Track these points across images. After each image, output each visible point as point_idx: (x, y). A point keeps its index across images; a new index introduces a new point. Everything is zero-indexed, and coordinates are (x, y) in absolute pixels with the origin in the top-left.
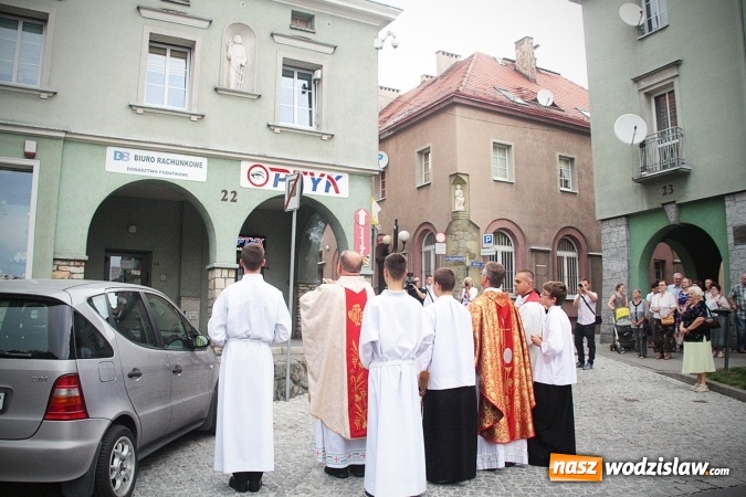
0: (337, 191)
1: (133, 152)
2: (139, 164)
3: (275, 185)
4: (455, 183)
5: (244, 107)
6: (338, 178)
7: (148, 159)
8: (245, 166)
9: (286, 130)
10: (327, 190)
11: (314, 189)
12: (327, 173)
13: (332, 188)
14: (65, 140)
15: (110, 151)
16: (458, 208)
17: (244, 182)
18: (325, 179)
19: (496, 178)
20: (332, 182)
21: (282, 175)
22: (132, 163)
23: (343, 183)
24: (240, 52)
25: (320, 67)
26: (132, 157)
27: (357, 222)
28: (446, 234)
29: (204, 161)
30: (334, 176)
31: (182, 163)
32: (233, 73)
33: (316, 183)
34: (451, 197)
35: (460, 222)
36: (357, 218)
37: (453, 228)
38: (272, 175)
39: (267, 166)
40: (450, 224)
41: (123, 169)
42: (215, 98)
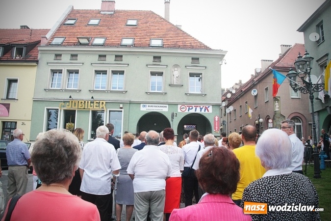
0: (208, 111)
1: (148, 105)
2: (150, 108)
3: (189, 111)
4: (275, 101)
5: (178, 89)
6: (208, 107)
7: (152, 106)
8: (179, 106)
9: (191, 95)
10: (205, 111)
11: (201, 111)
12: (205, 106)
13: (206, 110)
14: (130, 103)
15: (142, 105)
16: (276, 110)
17: (179, 111)
18: (204, 108)
19: (292, 97)
20: (206, 109)
21: (191, 108)
22: (148, 108)
23: (210, 109)
24: (176, 73)
25: (201, 74)
26: (147, 106)
27: (215, 120)
28: (273, 120)
29: (167, 105)
30: (207, 106)
31: (161, 107)
32: (175, 79)
33: (201, 109)
34: (274, 106)
35: (277, 115)
36: (215, 119)
37: (275, 117)
38: (188, 108)
39: (186, 105)
40: (274, 115)
41: (145, 109)
42: (169, 87)
